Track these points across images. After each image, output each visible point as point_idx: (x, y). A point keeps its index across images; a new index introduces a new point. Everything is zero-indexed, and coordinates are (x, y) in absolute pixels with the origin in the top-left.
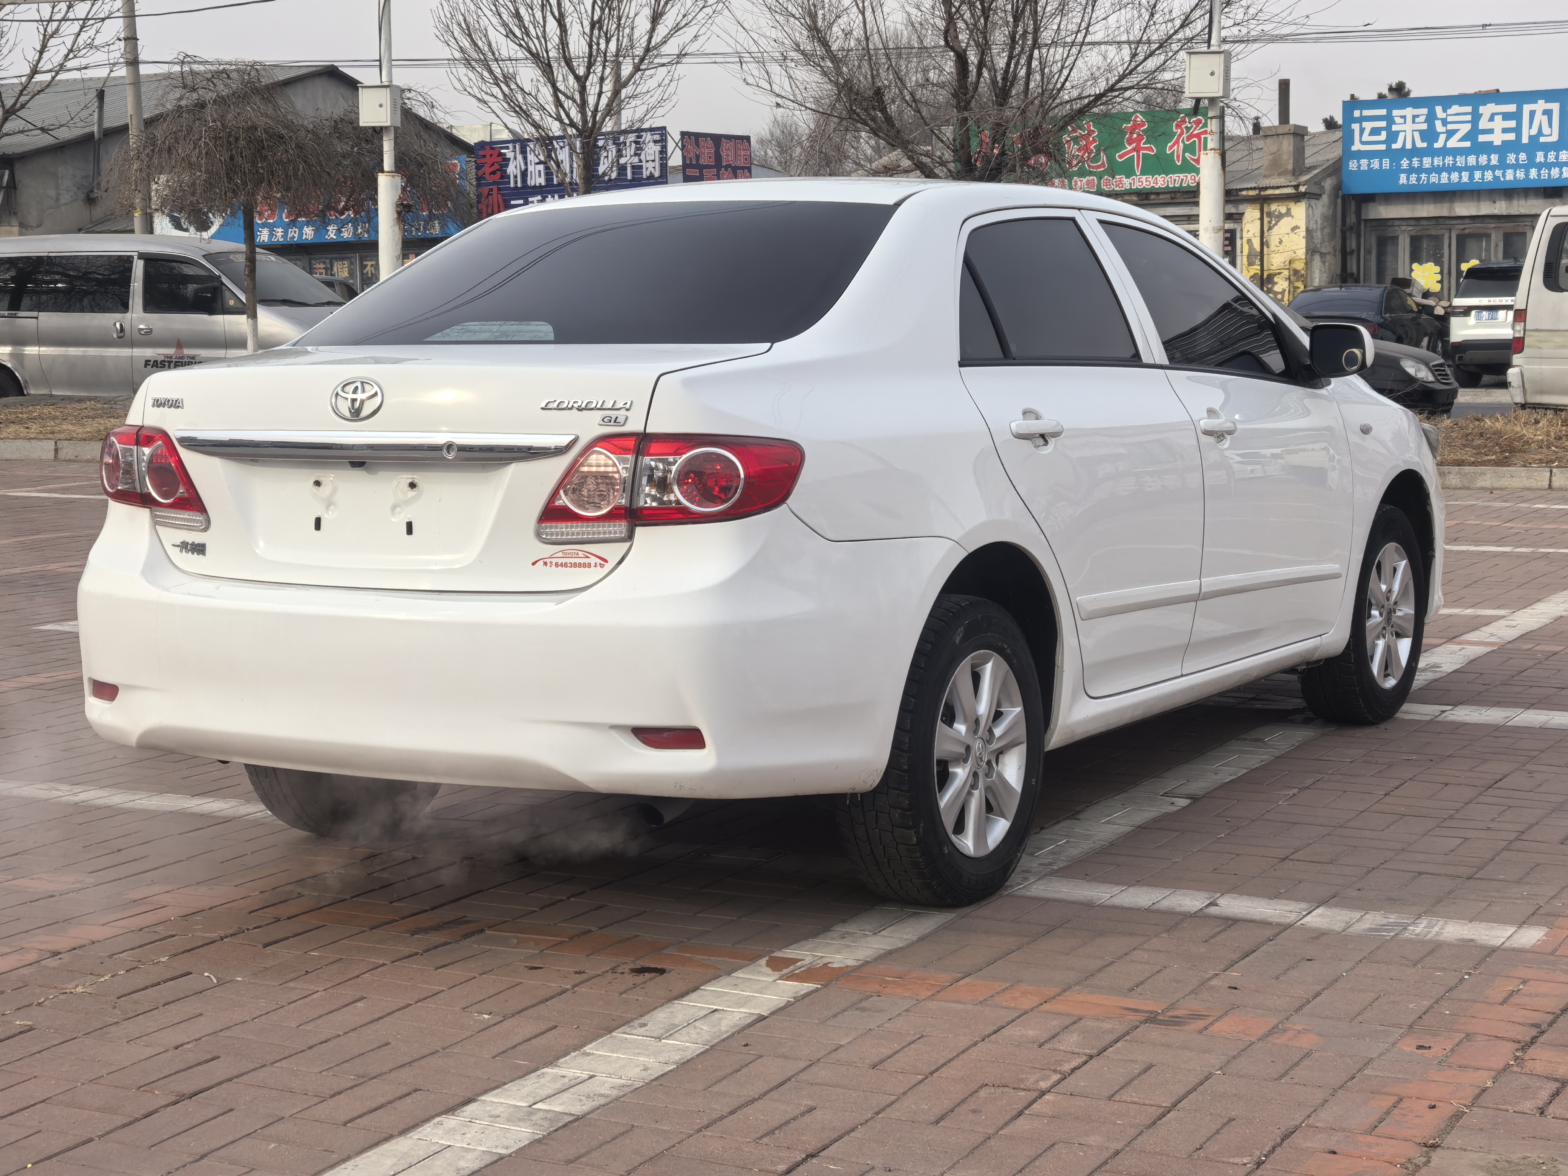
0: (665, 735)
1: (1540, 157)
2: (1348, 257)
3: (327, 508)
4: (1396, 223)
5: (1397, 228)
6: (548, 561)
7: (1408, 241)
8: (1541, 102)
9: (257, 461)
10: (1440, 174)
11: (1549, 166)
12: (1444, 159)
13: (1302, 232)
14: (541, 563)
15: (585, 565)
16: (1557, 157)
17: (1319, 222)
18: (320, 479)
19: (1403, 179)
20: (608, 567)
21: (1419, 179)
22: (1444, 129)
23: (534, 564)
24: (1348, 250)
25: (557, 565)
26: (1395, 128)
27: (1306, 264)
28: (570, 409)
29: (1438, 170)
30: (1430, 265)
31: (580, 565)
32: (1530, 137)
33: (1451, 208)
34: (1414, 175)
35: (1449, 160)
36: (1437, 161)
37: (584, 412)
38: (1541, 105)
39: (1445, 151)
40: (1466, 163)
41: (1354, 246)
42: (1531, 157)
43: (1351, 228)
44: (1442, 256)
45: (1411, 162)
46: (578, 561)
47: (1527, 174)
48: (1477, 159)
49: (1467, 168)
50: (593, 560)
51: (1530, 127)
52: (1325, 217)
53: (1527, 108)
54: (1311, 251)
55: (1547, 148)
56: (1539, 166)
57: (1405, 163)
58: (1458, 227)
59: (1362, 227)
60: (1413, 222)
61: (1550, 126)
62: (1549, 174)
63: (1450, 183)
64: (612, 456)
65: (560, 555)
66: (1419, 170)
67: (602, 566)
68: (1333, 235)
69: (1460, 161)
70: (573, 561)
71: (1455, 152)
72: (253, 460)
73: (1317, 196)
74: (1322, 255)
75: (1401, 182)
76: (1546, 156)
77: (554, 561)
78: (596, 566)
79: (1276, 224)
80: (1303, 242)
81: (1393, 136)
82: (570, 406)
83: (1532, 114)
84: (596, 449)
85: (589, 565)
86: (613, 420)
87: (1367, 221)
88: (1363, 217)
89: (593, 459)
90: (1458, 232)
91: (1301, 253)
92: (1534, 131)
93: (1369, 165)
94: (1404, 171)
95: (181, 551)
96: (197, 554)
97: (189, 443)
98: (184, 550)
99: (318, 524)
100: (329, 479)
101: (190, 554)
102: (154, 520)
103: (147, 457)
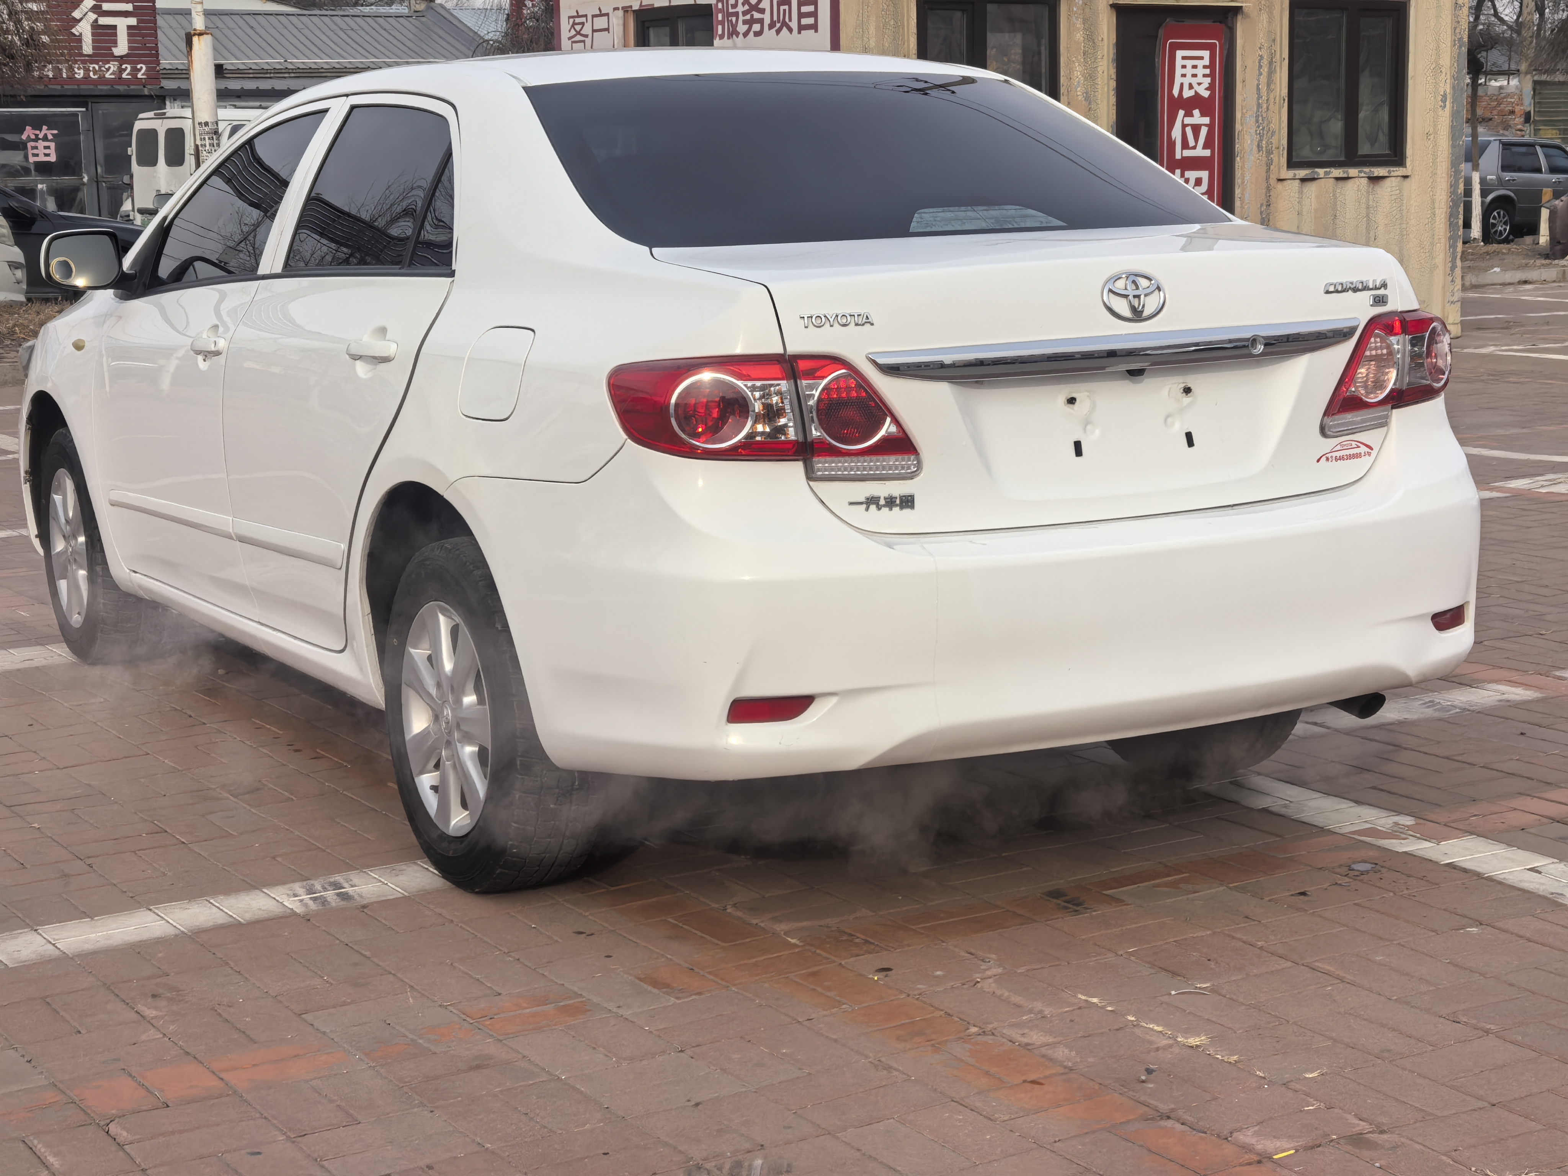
3: (1085, 428)
6: (1329, 455)
9: (982, 383)
14: (1324, 458)
15: (1356, 456)
18: (1074, 395)
20: (1374, 453)
23: (1318, 461)
25: (1336, 460)
28: (1345, 291)
31: (1352, 456)
46: (1351, 452)
50: (1362, 449)
65: (1338, 448)
67: (1369, 454)
70: (1348, 452)
72: (977, 382)
77: (1334, 454)
78: (1365, 453)
82: (1345, 288)
84: (1373, 331)
85: (1359, 455)
86: (1380, 301)
89: (1372, 341)
95: (867, 509)
96: (902, 508)
97: (893, 370)
98: (873, 507)
99: (1078, 448)
100: (1087, 394)
101: (885, 510)
102: (810, 476)
103: (817, 393)
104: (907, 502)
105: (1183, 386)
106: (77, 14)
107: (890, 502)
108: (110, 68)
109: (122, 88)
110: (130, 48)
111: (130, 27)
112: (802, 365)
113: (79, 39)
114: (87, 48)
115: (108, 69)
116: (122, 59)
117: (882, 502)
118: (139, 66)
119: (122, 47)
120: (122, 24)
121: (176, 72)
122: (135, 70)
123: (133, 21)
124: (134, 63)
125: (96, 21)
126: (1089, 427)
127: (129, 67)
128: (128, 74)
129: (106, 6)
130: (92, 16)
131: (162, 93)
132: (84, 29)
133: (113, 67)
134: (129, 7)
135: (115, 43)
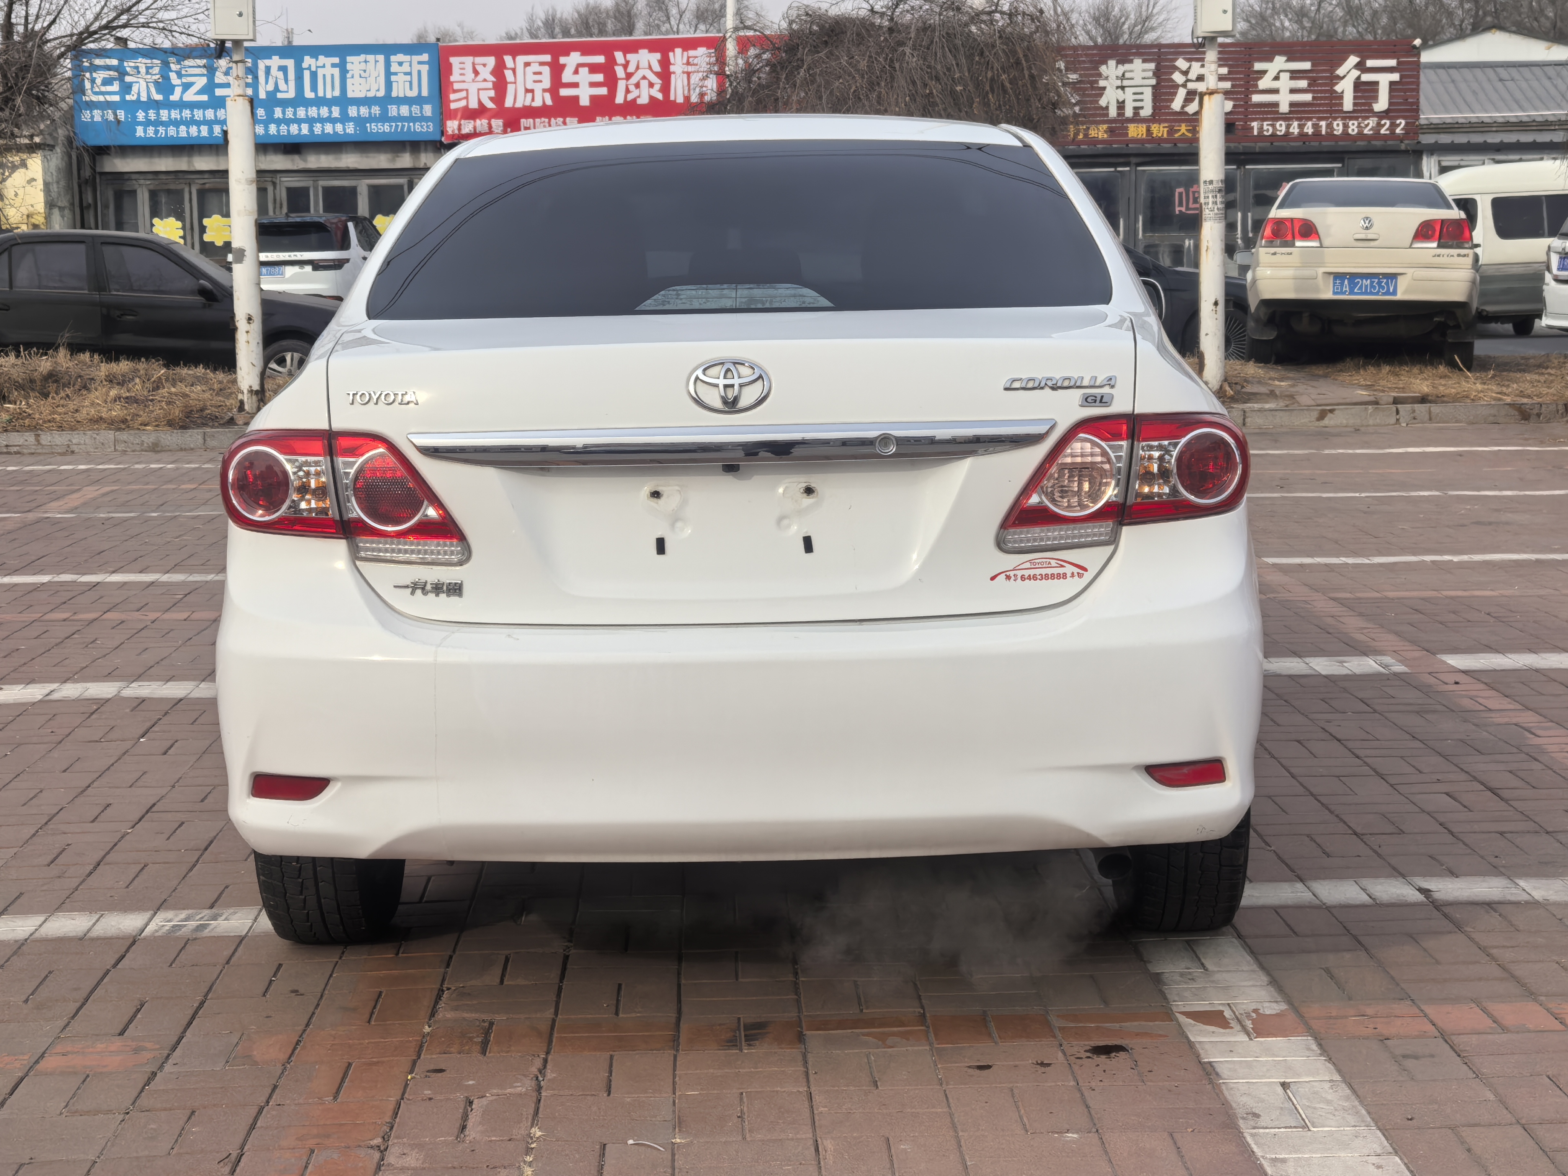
0: (1185, 770)
1: (278, 113)
2: (85, 212)
3: (673, 525)
4: (134, 176)
5: (134, 182)
6: (1012, 574)
7: (146, 195)
8: (276, 58)
10: (178, 127)
11: (288, 122)
12: (181, 113)
13: (40, 184)
14: (1003, 576)
15: (1059, 576)
16: (295, 114)
17: (54, 173)
18: (659, 489)
19: (140, 132)
20: (1088, 577)
21: (156, 132)
22: (178, 82)
23: (993, 579)
24: (85, 204)
25: (1023, 578)
26: (128, 79)
27: (46, 218)
28: (1042, 388)
29: (177, 123)
30: (172, 220)
31: (1053, 576)
32: (267, 93)
33: (189, 163)
34: (151, 128)
35: (187, 113)
36: (175, 114)
37: (1060, 391)
38: (275, 62)
39: (181, 105)
40: (204, 116)
41: (90, 200)
42: (270, 113)
43: (87, 182)
44: (183, 211)
45: (147, 114)
46: (1049, 571)
47: (266, 129)
48: (215, 113)
49: (205, 122)
50: (1069, 569)
51: (267, 82)
52: (59, 169)
53: (262, 64)
54: (50, 205)
55: (285, 104)
56: (278, 122)
57: (141, 115)
58: (197, 181)
59: (98, 180)
60: (150, 176)
61: (286, 81)
62: (288, 131)
63: (189, 137)
64: (1103, 444)
65: (1028, 565)
66: (158, 123)
67: (1080, 576)
68: (69, 188)
69: (198, 114)
70: (1044, 572)
71: (192, 106)
72: (542, 469)
73: (52, 147)
74: (61, 209)
75: (138, 134)
76: (284, 113)
77: (1019, 573)
78: (1073, 575)
79: (10, 176)
80: (42, 194)
81: (126, 88)
82: (1042, 384)
83: (268, 69)
84: (1081, 435)
85: (1064, 576)
86: (1098, 401)
87: (103, 174)
88: (98, 170)
89: (1076, 447)
90: (198, 187)
91: (40, 207)
92: (270, 87)
93: (102, 116)
94: (140, 123)
95: (413, 593)
96: (448, 596)
97: (433, 452)
98: (419, 592)
99: (661, 546)
100: (677, 488)
101: (432, 596)
102: (355, 555)
103: (352, 471)
104: (456, 590)
105: (805, 485)
106: (1340, 72)
107: (438, 589)
108: (1369, 124)
109: (1378, 143)
110: (1390, 104)
111: (1392, 83)
112: (344, 443)
113: (1340, 97)
114: (1348, 104)
115: (1367, 125)
116: (1382, 115)
117: (429, 587)
118: (1398, 122)
119: (1382, 104)
120: (1384, 80)
121: (1456, 126)
122: (1393, 126)
123: (1395, 77)
124: (1392, 119)
125: (1359, 78)
126: (679, 524)
127: (1388, 122)
128: (1387, 130)
129: (1370, 63)
130: (1356, 73)
131: (1418, 148)
132: (1346, 88)
133: (1372, 122)
134: (1392, 63)
135: (1376, 98)
